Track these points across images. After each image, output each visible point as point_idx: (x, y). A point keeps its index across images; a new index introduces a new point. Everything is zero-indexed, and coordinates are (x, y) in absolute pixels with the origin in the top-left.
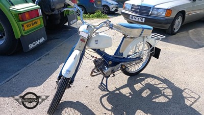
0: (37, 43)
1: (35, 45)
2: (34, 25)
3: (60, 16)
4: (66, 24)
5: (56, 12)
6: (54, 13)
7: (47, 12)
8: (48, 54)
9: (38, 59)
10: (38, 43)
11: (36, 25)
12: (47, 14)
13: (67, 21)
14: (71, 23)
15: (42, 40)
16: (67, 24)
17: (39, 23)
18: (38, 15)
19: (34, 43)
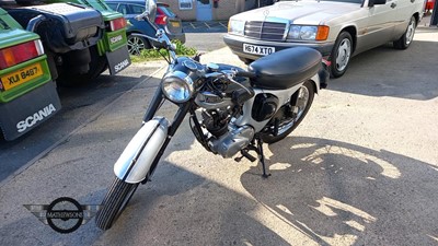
0: (38, 117)
1: (33, 123)
2: (28, 78)
3: (88, 55)
4: (103, 73)
5: (78, 46)
6: (73, 47)
7: (57, 47)
8: (66, 141)
9: (41, 155)
10: (41, 118)
11: (31, 77)
12: (57, 50)
13: (106, 65)
14: (117, 68)
15: (49, 111)
16: (107, 72)
17: (40, 73)
18: (36, 55)
19: (30, 118)
